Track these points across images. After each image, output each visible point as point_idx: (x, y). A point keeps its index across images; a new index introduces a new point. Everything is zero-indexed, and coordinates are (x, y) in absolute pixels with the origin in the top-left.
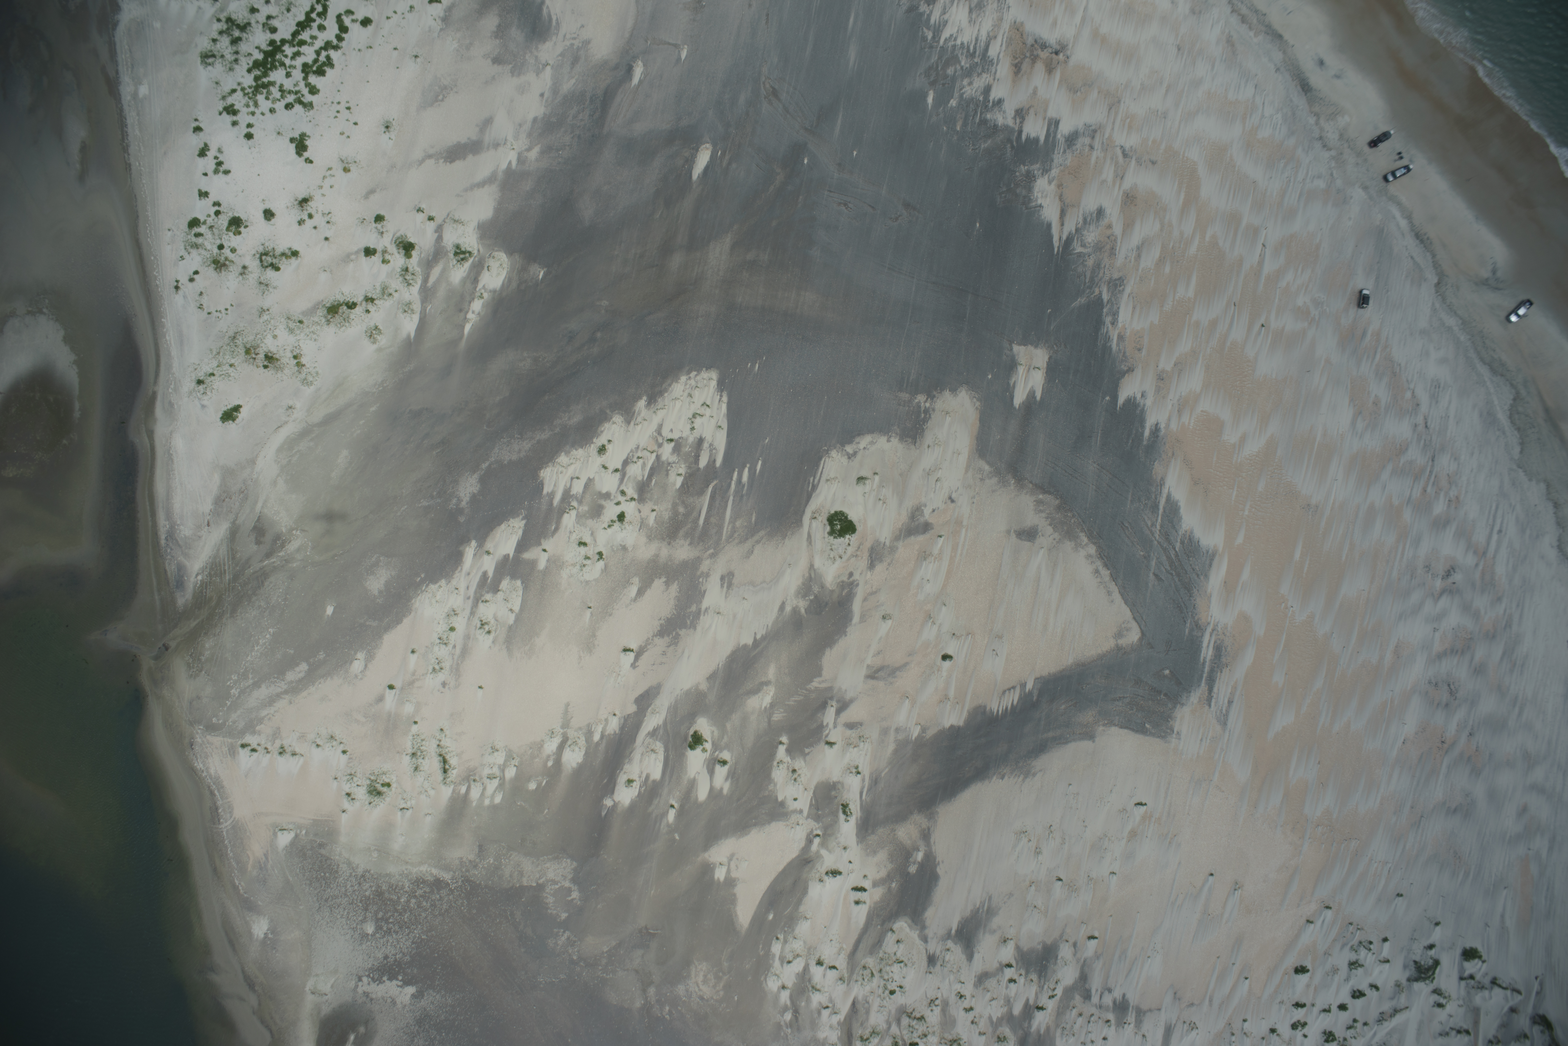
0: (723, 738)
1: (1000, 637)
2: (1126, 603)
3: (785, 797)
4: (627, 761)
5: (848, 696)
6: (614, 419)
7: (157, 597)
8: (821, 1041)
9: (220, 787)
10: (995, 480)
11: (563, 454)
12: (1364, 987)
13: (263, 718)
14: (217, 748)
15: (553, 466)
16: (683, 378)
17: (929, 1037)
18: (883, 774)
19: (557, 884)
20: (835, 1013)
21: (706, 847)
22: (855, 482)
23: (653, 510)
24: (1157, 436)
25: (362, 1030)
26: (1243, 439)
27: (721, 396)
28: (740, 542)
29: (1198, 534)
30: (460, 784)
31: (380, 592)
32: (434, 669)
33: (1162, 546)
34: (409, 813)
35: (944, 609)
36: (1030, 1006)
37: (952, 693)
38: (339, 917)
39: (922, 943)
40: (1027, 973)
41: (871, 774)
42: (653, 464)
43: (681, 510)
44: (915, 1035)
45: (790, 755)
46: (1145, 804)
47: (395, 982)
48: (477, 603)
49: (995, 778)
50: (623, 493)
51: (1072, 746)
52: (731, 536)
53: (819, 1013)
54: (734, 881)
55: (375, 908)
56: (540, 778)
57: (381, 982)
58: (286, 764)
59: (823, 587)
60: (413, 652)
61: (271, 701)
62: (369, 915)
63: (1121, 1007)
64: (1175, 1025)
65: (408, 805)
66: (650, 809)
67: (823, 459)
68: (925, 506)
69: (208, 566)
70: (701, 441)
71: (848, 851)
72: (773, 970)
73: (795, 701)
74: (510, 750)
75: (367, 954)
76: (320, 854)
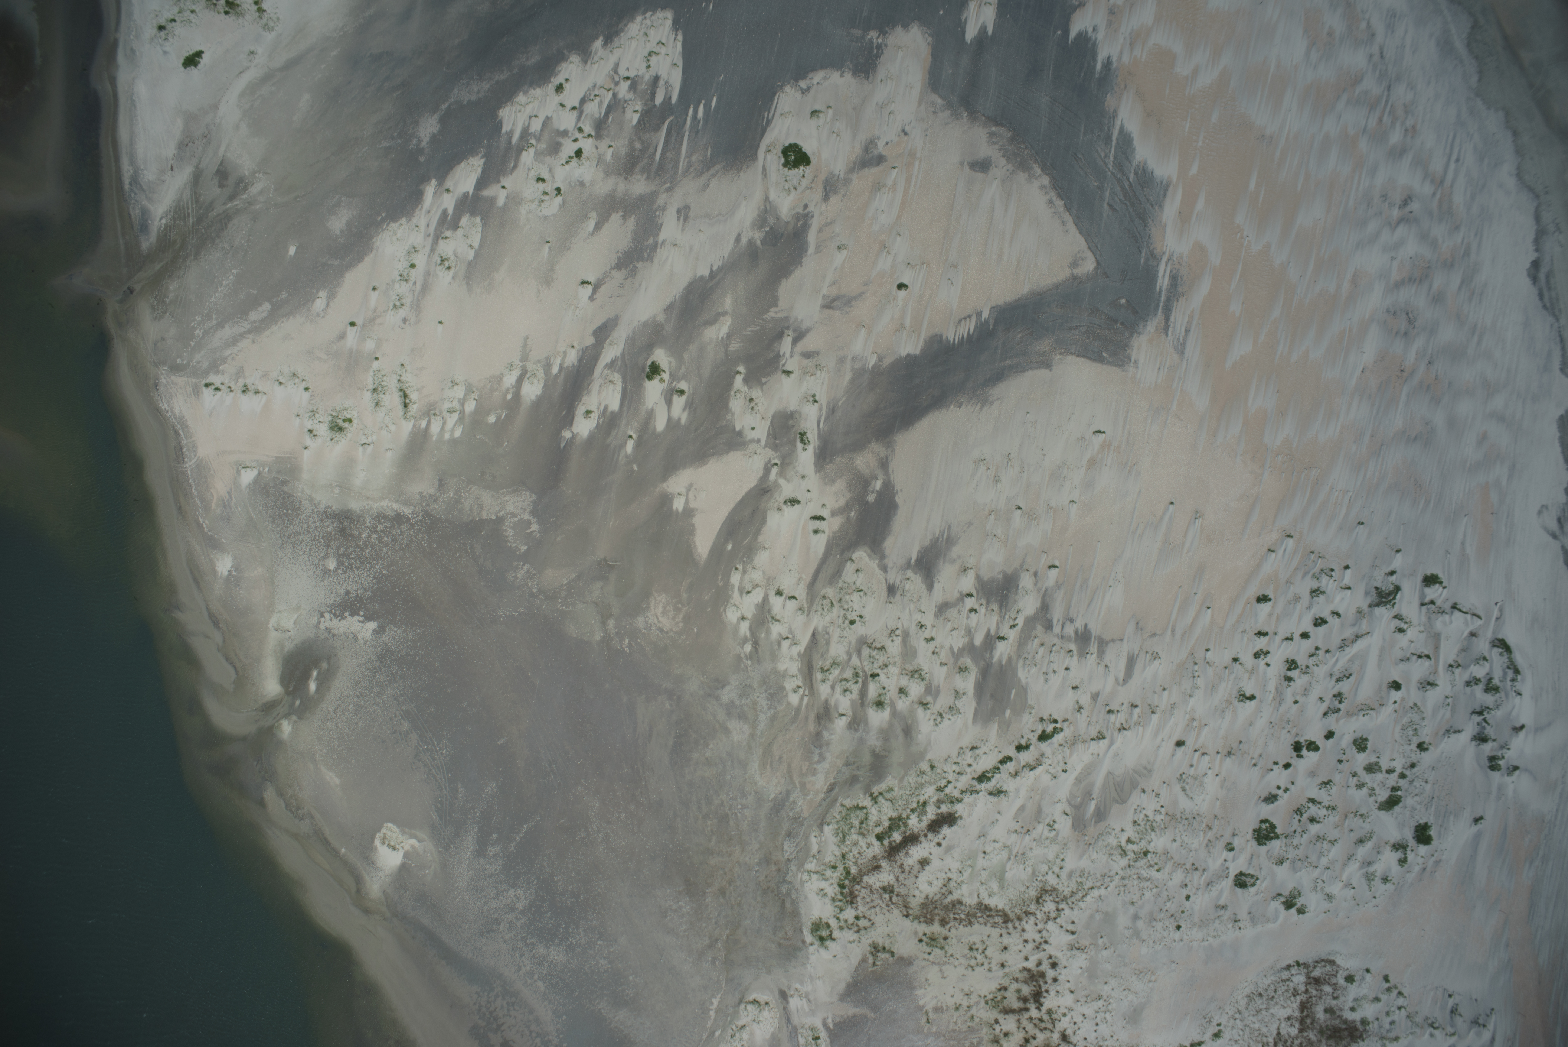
0: (680, 368)
1: (955, 266)
2: (1081, 233)
3: (743, 426)
4: (585, 392)
5: (804, 326)
6: (571, 59)
7: (121, 241)
8: (782, 673)
9: (185, 426)
10: (947, 113)
11: (521, 93)
12: (1326, 614)
13: (226, 358)
14: (181, 388)
15: (512, 105)
16: (639, 19)
17: (890, 667)
18: (840, 404)
19: (517, 517)
20: (796, 644)
21: (665, 477)
22: (809, 116)
23: (610, 146)
24: (1110, 69)
25: (324, 665)
26: (1196, 71)
27: (676, 35)
28: (696, 176)
29: (1152, 164)
30: (421, 418)
31: (342, 231)
32: (395, 306)
33: (1115, 177)
34: (370, 448)
35: (899, 238)
36: (992, 636)
37: (908, 322)
38: (301, 553)
39: (882, 573)
40: (988, 603)
41: (828, 403)
42: (609, 102)
43: (638, 145)
44: (876, 665)
45: (747, 384)
46: (1104, 432)
47: (356, 618)
48: (437, 240)
49: (952, 406)
50: (580, 130)
51: (1029, 375)
52: (687, 171)
53: (779, 644)
54: (693, 511)
55: (337, 544)
56: (499, 411)
57: (343, 618)
58: (249, 403)
59: (778, 219)
60: (374, 289)
61: (235, 340)
62: (331, 551)
63: (1083, 637)
64: (1137, 655)
65: (369, 440)
66: (609, 441)
67: (777, 95)
68: (879, 138)
69: (172, 210)
70: (656, 79)
71: (806, 479)
72: (732, 601)
73: (752, 331)
74: (470, 384)
75: (329, 590)
76: (283, 491)
